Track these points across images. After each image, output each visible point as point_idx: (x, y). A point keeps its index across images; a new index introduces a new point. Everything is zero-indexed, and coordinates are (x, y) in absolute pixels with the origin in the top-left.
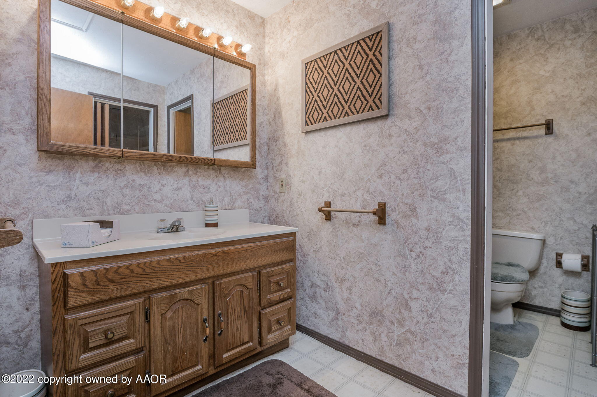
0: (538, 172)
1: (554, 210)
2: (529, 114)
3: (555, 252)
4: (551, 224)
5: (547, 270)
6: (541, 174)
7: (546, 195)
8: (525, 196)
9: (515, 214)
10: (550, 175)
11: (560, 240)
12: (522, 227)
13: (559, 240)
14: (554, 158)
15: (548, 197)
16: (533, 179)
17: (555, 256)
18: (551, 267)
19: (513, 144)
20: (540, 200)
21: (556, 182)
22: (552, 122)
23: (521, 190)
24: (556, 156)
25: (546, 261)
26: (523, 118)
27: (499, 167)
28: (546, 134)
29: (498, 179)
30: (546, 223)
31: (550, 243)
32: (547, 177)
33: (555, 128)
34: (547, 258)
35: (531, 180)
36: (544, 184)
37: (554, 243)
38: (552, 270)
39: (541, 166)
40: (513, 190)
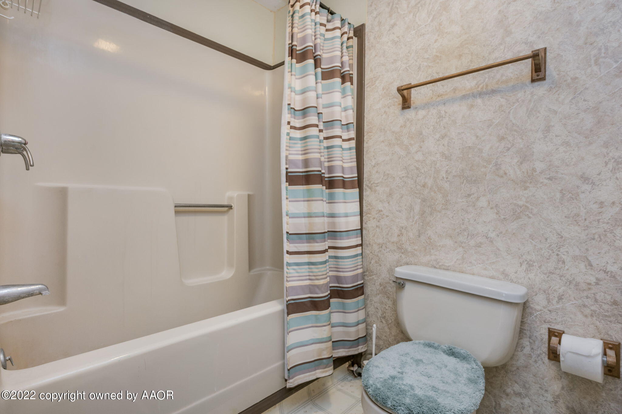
0: (516, 160)
1: (546, 239)
2: (501, 44)
3: (546, 326)
4: (540, 267)
5: (531, 361)
6: (521, 163)
7: (530, 207)
8: (492, 208)
9: (472, 243)
10: (539, 166)
11: (558, 302)
12: (485, 269)
13: (554, 302)
14: (548, 129)
15: (535, 211)
16: (506, 174)
17: (547, 334)
18: (539, 356)
19: (472, 106)
20: (518, 218)
21: (550, 179)
22: (545, 54)
23: (484, 195)
24: (552, 124)
25: (528, 343)
26: (490, 54)
27: (446, 152)
28: (533, 81)
29: (445, 176)
30: (530, 265)
31: (538, 307)
32: (534, 170)
33: (551, 67)
34: (530, 338)
35: (502, 177)
36: (528, 184)
37: (544, 307)
38: (540, 362)
39: (522, 146)
40: (469, 195)
